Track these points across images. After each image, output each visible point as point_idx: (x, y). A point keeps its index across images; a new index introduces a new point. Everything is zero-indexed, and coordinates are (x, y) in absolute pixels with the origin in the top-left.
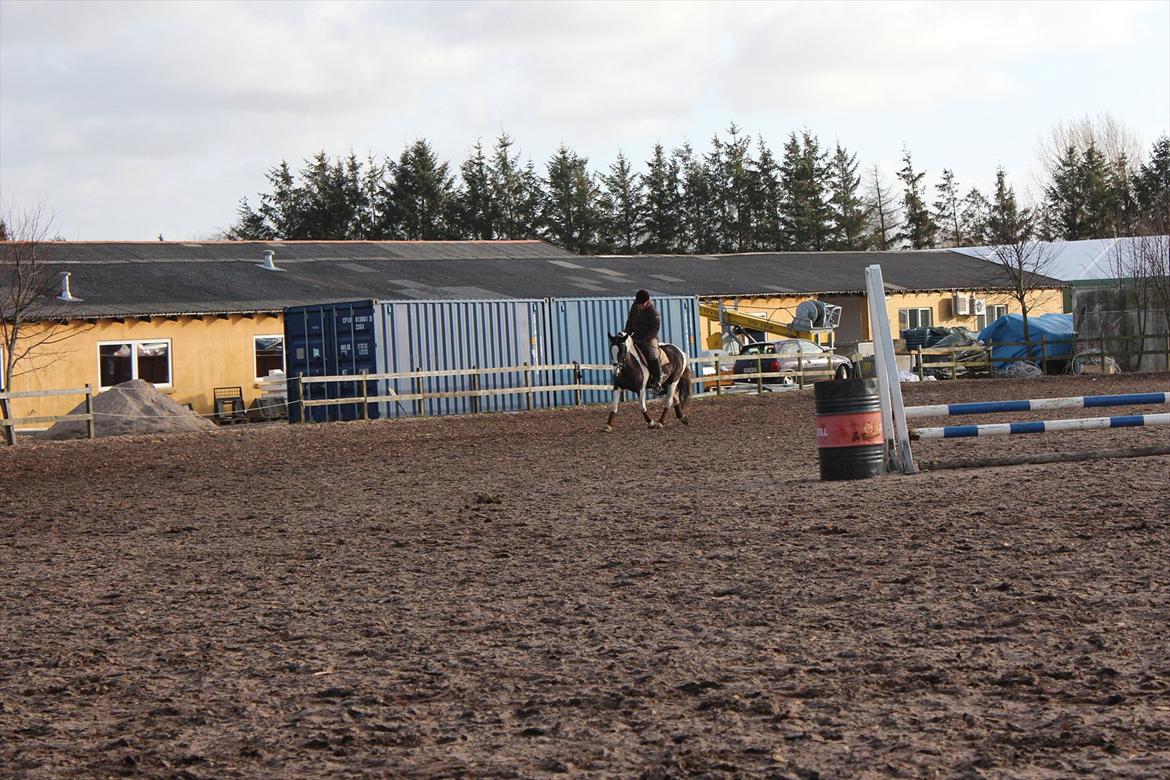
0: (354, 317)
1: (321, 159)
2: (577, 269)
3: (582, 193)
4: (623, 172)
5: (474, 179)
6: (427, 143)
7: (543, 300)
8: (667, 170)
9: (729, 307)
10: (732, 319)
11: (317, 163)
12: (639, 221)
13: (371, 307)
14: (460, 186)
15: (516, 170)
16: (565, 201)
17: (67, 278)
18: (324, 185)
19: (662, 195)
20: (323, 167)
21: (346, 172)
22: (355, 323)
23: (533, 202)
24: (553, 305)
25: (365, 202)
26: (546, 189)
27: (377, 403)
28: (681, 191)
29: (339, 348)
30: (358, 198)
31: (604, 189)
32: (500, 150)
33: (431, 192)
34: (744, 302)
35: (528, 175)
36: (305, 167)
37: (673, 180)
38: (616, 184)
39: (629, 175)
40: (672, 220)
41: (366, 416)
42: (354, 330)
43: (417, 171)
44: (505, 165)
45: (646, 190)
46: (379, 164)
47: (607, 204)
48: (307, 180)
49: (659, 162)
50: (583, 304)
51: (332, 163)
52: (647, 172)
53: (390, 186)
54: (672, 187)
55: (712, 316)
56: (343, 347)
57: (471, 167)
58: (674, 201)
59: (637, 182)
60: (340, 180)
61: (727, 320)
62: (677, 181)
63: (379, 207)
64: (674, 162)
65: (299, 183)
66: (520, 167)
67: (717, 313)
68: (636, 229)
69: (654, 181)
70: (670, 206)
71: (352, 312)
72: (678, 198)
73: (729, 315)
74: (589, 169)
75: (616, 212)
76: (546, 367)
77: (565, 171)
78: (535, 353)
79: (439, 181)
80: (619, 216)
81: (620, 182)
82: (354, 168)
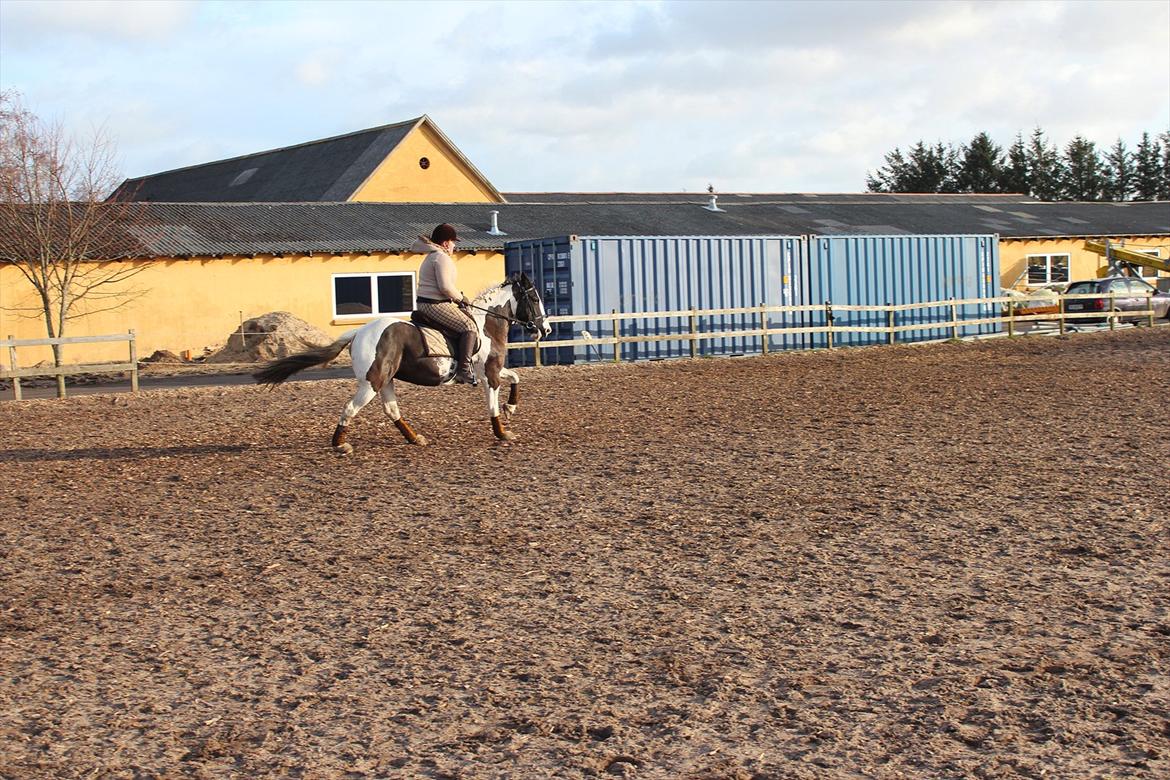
0: (556, 253)
1: (920, 145)
2: (997, 213)
3: (1091, 164)
4: (1121, 151)
5: (1017, 157)
6: (987, 135)
7: (801, 238)
8: (1151, 149)
9: (1115, 245)
10: (1118, 255)
11: (918, 148)
12: (1131, 184)
13: (568, 243)
14: (1009, 163)
15: (1046, 151)
16: (1077, 171)
17: (496, 216)
18: (920, 160)
19: (1148, 166)
20: (921, 150)
21: (935, 154)
22: (557, 260)
23: (1056, 173)
24: (813, 243)
25: (947, 173)
26: (1065, 164)
27: (572, 347)
28: (1161, 163)
29: (545, 286)
30: (943, 172)
31: (1107, 163)
32: (1035, 137)
33: (988, 165)
34: (1127, 241)
35: (1053, 154)
36: (910, 150)
37: (1156, 155)
38: (1116, 159)
39: (1124, 153)
40: (1153, 184)
41: (538, 362)
42: (557, 268)
43: (981, 151)
44: (1038, 146)
45: (1136, 163)
46: (956, 148)
47: (1108, 173)
48: (911, 159)
49: (1146, 144)
50: (852, 243)
51: (927, 149)
52: (1137, 151)
53: (962, 163)
54: (1155, 160)
55: (1101, 252)
56: (548, 285)
57: (1015, 150)
58: (1156, 171)
59: (1129, 158)
60: (931, 158)
61: (1113, 255)
62: (1158, 156)
63: (955, 176)
64: (1157, 143)
65: (908, 160)
66: (1048, 148)
67: (1104, 249)
68: (1128, 190)
69: (1142, 157)
70: (1153, 174)
71: (554, 248)
72: (1160, 168)
73: (1115, 251)
74: (1096, 149)
75: (1114, 178)
76: (801, 308)
77: (1080, 151)
78: (788, 292)
79: (994, 157)
80: (1116, 182)
81: (1118, 158)
82: (941, 151)
